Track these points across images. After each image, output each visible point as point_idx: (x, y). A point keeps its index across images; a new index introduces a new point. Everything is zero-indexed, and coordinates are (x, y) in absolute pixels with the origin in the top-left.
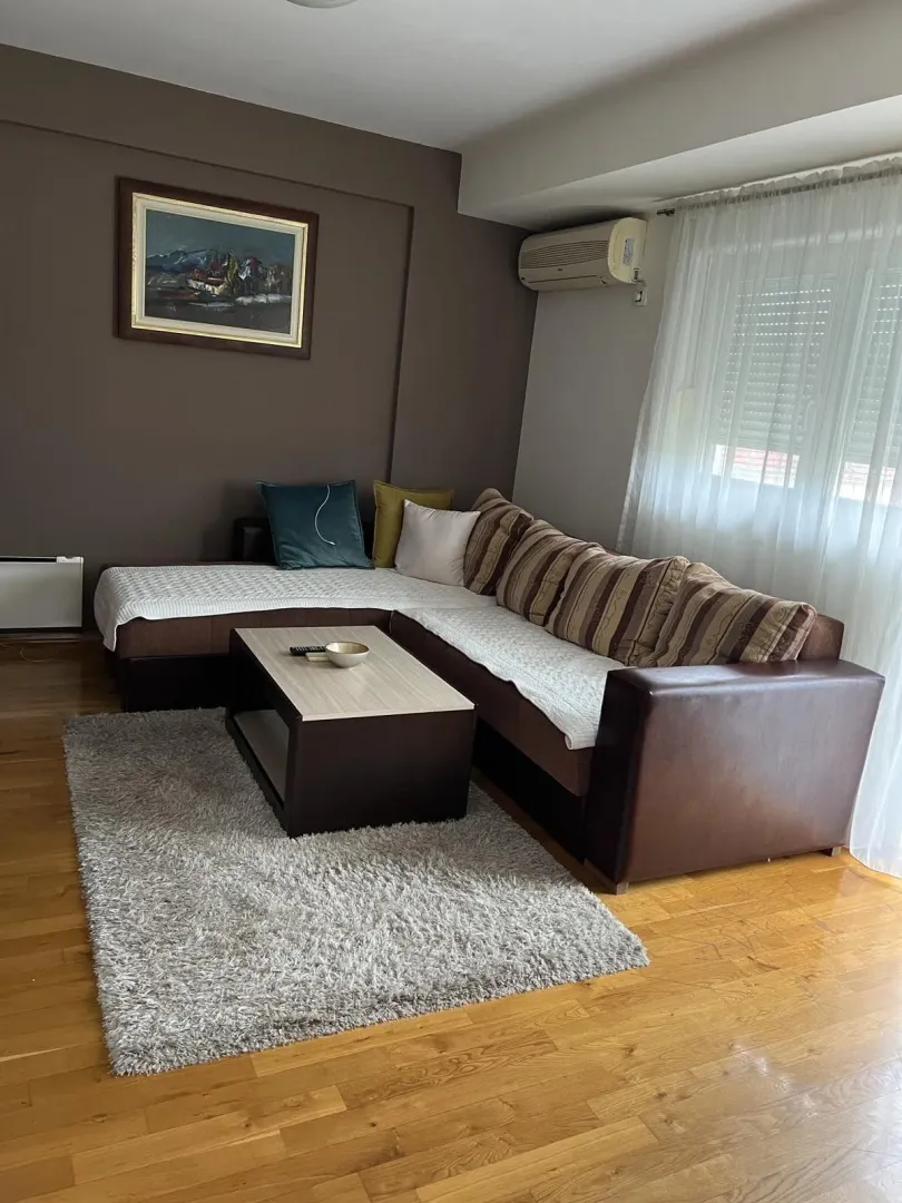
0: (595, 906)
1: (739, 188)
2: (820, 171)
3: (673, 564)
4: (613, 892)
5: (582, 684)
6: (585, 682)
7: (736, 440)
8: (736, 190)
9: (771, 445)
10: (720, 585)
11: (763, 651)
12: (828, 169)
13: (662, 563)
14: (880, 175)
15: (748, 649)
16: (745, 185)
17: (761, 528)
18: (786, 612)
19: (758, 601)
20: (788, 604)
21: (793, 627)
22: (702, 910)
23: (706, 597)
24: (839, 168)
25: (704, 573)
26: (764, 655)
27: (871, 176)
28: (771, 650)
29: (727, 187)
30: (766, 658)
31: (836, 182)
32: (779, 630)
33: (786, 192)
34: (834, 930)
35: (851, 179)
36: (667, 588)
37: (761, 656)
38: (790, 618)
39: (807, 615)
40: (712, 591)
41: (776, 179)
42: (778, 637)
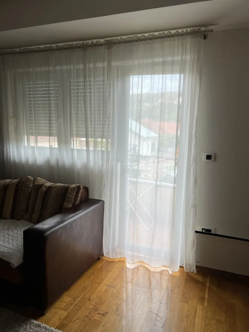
0: (40, 327)
1: (19, 49)
2: (48, 46)
3: (27, 180)
4: (43, 314)
5: (7, 236)
6: (8, 234)
7: (37, 134)
8: (18, 50)
9: (50, 135)
10: (48, 184)
11: (70, 203)
12: (51, 45)
13: (23, 180)
14: (68, 48)
15: (65, 204)
16: (22, 48)
17: (53, 161)
18: (74, 188)
19: (64, 187)
20: (73, 186)
21: (77, 193)
22: (76, 303)
23: (45, 189)
24: (54, 45)
25: (41, 180)
26: (70, 204)
27: (65, 49)
28: (72, 202)
29: (14, 48)
30: (71, 206)
31: (54, 50)
32: (73, 195)
33: (37, 51)
34: (114, 286)
35: (59, 49)
36: (27, 189)
37: (69, 205)
38: (76, 191)
39: (80, 188)
40: (46, 187)
41: (33, 47)
42: (74, 197)
